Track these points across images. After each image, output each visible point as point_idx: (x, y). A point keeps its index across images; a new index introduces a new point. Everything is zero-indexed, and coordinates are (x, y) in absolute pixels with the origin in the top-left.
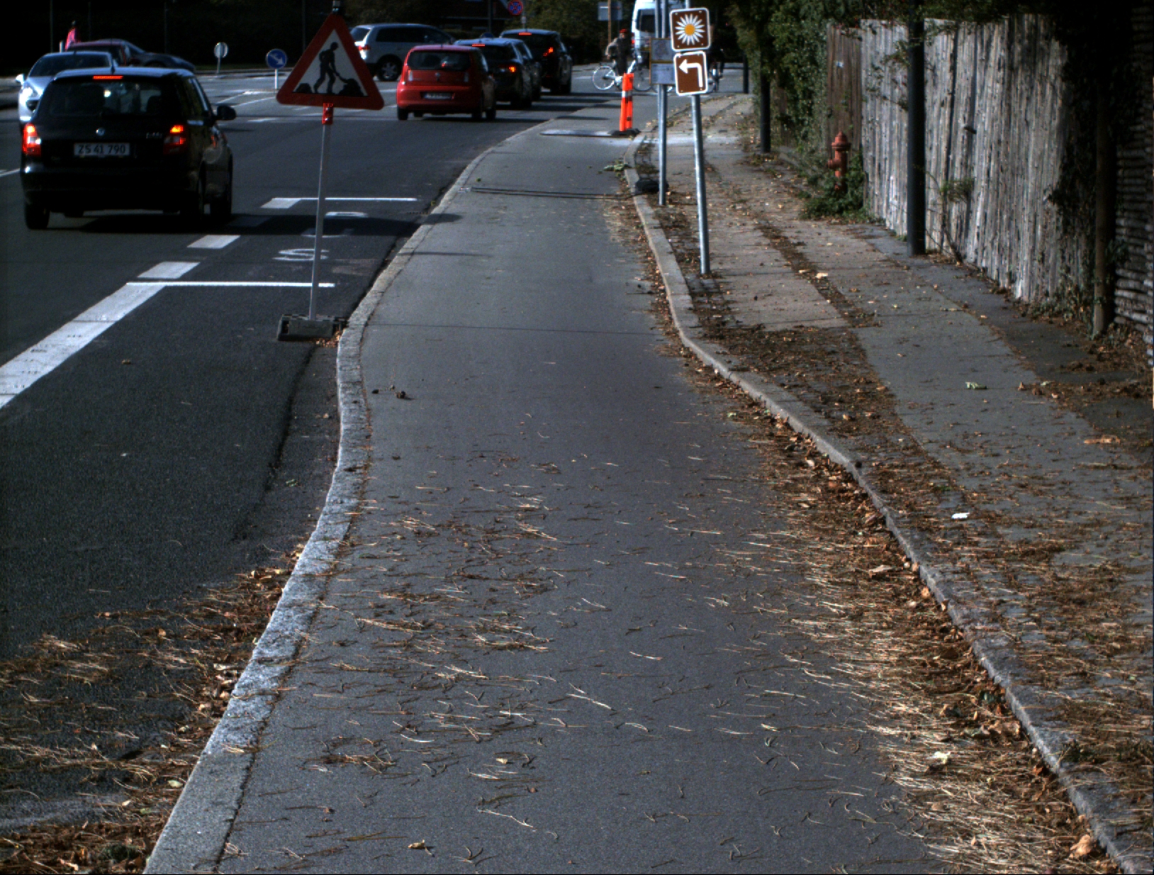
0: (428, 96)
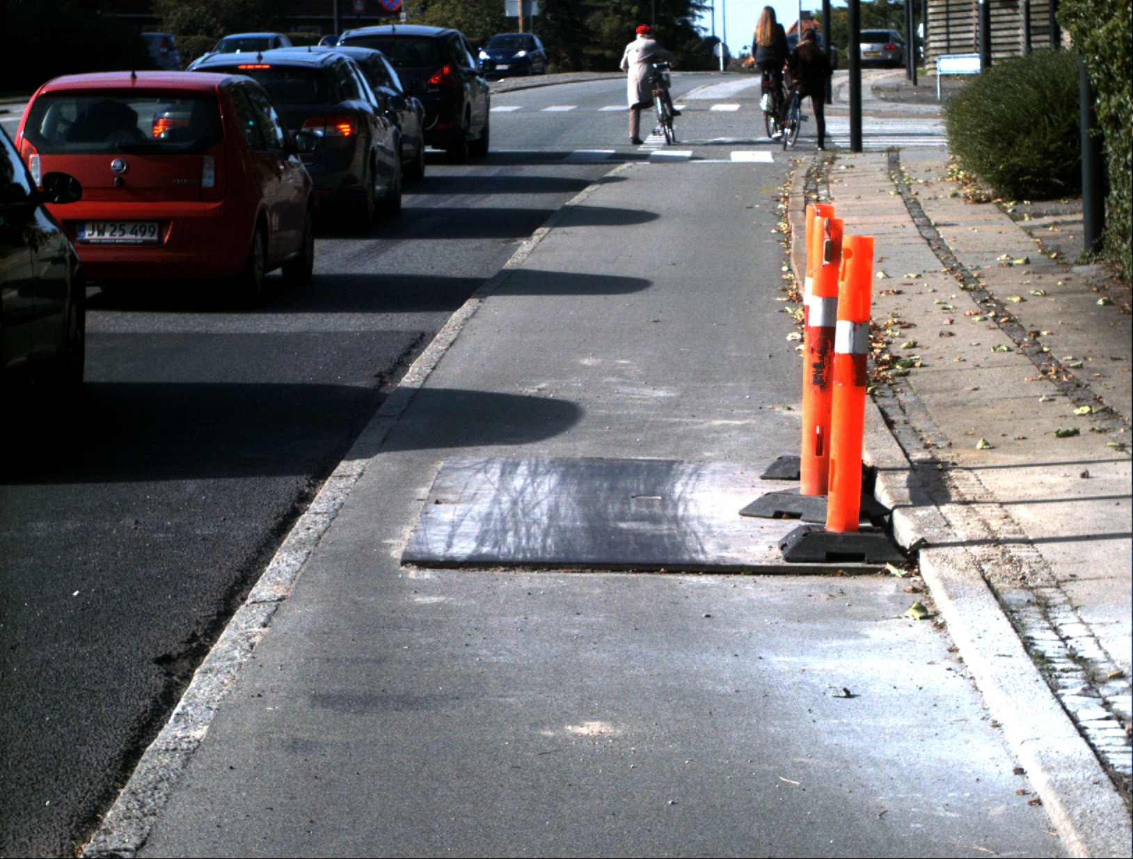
0: (89, 235)
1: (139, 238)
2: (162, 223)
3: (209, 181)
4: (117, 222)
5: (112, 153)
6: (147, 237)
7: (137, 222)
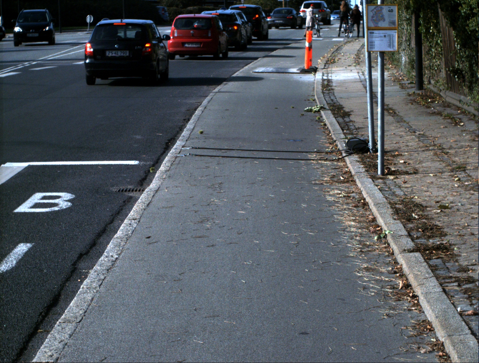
0: (187, 45)
1: (196, 46)
2: (201, 43)
3: (210, 35)
4: (192, 43)
5: (191, 29)
6: (198, 46)
7: (196, 43)
